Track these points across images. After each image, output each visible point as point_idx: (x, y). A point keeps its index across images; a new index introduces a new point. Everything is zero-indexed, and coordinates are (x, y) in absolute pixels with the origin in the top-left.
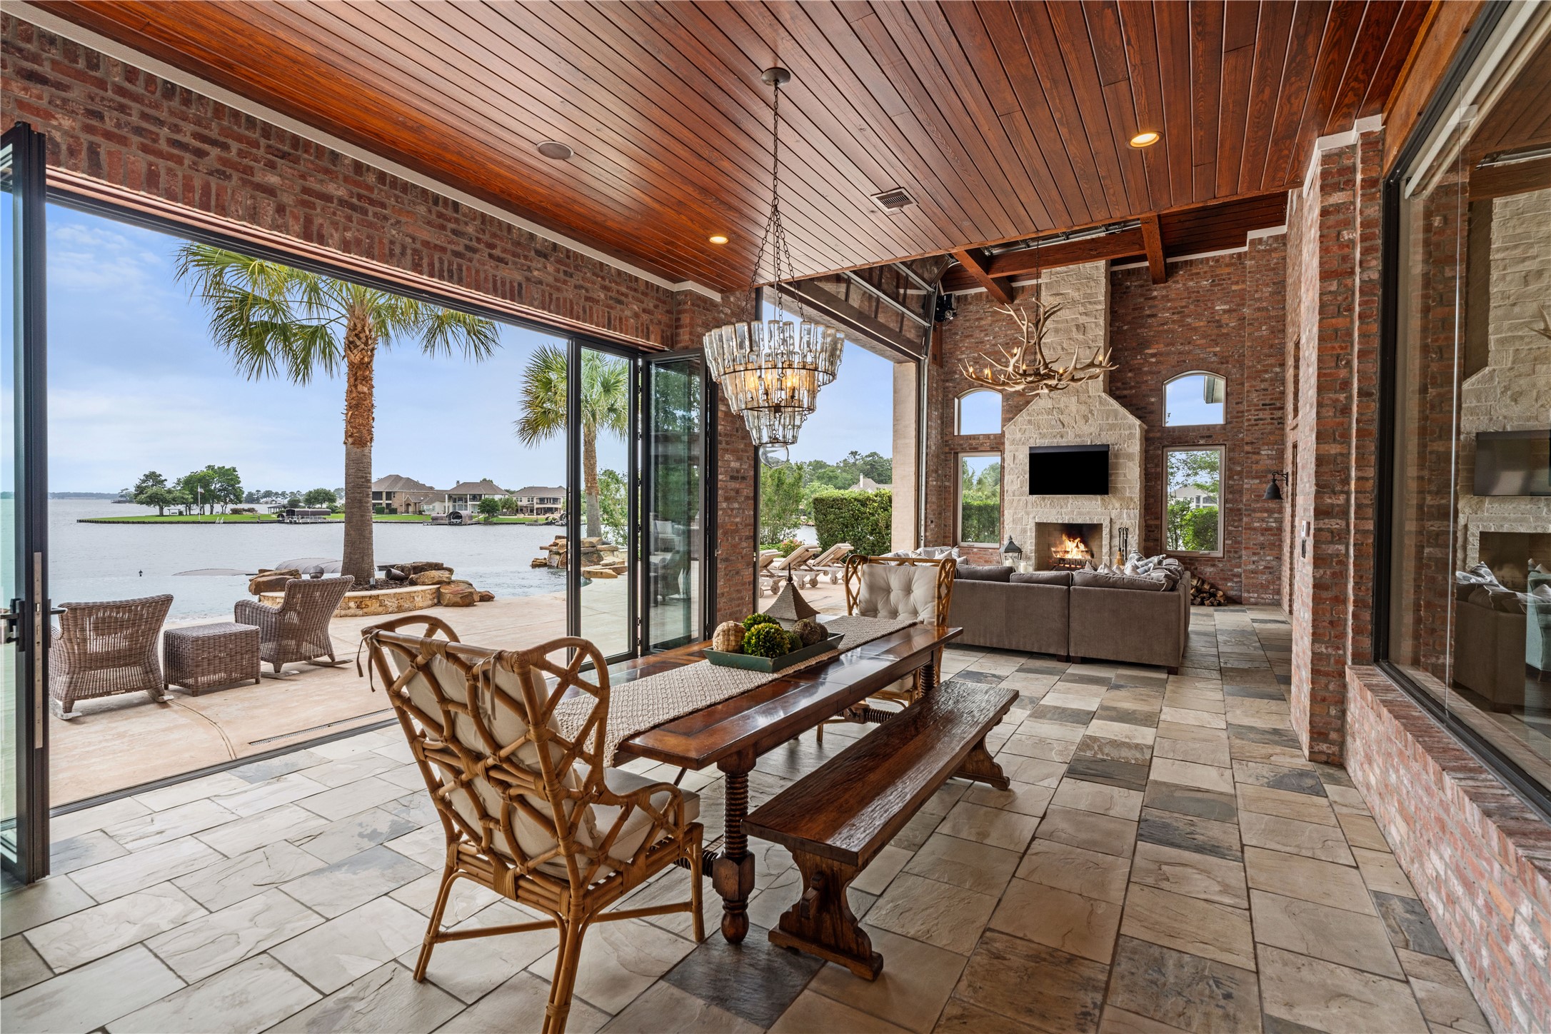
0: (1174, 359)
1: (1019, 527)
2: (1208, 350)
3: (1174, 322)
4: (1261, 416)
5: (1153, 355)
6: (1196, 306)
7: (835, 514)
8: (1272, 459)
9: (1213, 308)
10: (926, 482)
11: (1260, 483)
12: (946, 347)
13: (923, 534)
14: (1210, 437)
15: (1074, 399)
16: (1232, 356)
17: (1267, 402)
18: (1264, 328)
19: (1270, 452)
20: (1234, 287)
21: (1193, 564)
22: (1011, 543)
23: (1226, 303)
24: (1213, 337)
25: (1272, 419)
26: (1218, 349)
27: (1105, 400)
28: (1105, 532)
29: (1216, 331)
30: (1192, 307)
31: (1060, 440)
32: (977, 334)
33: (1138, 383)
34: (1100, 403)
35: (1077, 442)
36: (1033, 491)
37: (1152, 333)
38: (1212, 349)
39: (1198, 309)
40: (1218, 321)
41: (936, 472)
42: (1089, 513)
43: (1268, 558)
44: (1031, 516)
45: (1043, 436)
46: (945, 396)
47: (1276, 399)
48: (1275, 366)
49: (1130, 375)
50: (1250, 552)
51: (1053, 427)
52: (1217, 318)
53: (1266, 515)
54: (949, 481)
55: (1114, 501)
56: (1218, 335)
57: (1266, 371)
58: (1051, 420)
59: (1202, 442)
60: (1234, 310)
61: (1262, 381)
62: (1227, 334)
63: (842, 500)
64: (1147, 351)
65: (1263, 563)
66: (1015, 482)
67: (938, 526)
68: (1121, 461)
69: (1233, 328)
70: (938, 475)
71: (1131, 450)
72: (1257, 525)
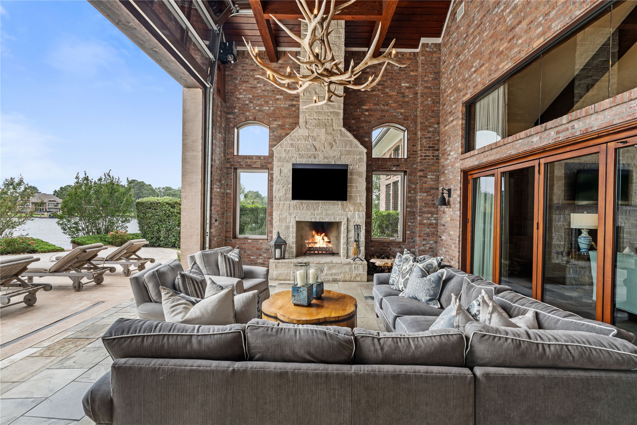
0: (378, 114)
1: (284, 224)
2: (397, 110)
3: (379, 90)
4: (428, 154)
5: (367, 110)
6: (391, 82)
7: (152, 213)
8: (433, 181)
9: (400, 84)
10: (211, 189)
11: (427, 196)
12: (229, 88)
13: (208, 231)
14: (398, 166)
15: (323, 131)
16: (410, 116)
17: (431, 145)
18: (429, 99)
19: (432, 177)
20: (412, 73)
21: (389, 247)
22: (279, 237)
23: (407, 82)
24: (400, 103)
25: (433, 156)
26: (403, 111)
27: (344, 133)
28: (343, 228)
29: (401, 99)
30: (389, 82)
31: (314, 160)
32: (251, 80)
33: (358, 127)
34: (341, 134)
35: (326, 162)
36: (295, 197)
37: (366, 96)
38: (400, 110)
39: (392, 83)
40: (403, 93)
41: (220, 181)
42: (333, 214)
43: (431, 242)
44: (293, 216)
45: (301, 156)
46: (227, 124)
47: (436, 144)
48: (435, 124)
49: (353, 121)
50: (422, 238)
51: (308, 150)
52: (402, 91)
53: (430, 215)
54: (230, 189)
55: (350, 205)
56: (403, 102)
57: (430, 126)
58: (307, 144)
59: (394, 169)
60: (412, 88)
61: (429, 132)
62: (408, 102)
63: (157, 203)
64: (363, 107)
65: (428, 245)
66: (281, 191)
67: (221, 223)
68: (354, 177)
69: (411, 98)
70: (222, 184)
71: (360, 170)
72: (425, 221)
